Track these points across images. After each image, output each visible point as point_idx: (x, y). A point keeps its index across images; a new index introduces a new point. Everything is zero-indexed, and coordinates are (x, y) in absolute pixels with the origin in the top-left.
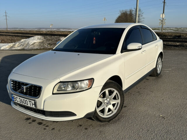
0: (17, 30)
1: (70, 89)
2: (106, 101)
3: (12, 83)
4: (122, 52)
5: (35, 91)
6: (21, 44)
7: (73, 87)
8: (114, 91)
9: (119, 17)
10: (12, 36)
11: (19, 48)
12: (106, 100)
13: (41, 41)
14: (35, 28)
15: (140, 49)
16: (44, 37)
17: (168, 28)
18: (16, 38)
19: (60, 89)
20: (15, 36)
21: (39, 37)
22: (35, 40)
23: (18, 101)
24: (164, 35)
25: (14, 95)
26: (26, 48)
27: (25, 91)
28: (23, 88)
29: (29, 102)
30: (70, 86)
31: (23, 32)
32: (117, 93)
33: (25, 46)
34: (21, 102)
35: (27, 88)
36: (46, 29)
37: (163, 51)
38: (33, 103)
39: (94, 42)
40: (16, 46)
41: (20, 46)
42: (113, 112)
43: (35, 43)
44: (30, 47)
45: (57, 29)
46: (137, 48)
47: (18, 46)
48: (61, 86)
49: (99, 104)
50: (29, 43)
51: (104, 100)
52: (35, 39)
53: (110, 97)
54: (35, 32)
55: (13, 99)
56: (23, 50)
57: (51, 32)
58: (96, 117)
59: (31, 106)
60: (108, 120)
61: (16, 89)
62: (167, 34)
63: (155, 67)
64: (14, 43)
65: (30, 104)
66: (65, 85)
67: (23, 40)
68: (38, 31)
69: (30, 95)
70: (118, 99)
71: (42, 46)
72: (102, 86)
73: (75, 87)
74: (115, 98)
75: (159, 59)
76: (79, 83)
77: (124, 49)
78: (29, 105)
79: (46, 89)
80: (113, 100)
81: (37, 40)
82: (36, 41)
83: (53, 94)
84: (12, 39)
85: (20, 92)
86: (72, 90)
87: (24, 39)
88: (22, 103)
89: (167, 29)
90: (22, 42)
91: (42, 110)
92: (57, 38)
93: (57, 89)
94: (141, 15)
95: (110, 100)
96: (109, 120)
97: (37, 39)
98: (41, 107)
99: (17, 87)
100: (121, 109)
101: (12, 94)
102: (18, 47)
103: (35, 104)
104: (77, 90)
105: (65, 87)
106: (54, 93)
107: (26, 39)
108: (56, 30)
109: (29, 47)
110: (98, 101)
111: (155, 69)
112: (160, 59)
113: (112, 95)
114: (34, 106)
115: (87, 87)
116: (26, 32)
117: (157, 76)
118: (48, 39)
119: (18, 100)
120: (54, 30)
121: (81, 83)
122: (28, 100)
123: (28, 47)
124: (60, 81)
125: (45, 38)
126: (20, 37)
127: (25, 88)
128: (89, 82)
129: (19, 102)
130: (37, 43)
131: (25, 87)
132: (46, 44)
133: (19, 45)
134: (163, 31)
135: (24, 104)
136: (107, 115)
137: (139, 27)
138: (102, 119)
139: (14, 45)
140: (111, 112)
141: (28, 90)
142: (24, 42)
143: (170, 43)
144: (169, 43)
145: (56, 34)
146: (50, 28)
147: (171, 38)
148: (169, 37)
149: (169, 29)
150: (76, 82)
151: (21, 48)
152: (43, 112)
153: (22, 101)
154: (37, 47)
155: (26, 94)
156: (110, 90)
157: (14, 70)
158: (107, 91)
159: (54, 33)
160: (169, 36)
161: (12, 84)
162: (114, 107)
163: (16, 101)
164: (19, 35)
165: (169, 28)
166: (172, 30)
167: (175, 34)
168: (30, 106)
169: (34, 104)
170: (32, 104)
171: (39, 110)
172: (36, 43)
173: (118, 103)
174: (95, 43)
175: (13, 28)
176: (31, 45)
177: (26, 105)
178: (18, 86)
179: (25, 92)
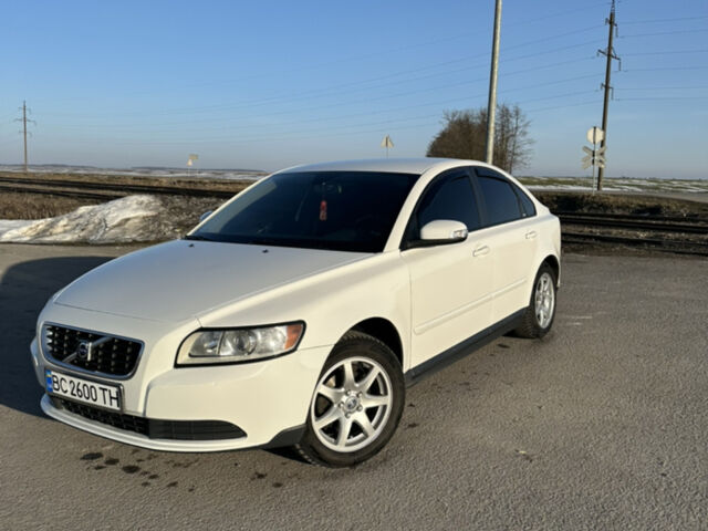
0: (64, 174)
1: (228, 351)
2: (344, 399)
3: (51, 333)
4: (403, 247)
5: (121, 358)
6: (77, 221)
7: (240, 347)
8: (372, 367)
9: (444, 135)
10: (45, 193)
11: (68, 238)
12: (346, 393)
13: (150, 213)
14: (129, 168)
15: (461, 240)
16: (163, 200)
17: (624, 178)
18: (57, 203)
19: (198, 350)
20: (56, 194)
21: (145, 198)
22: (130, 211)
23: (66, 392)
24: (602, 205)
25: (53, 373)
26: (92, 238)
27: (89, 358)
28: (83, 347)
29: (100, 393)
30: (229, 344)
31: (82, 180)
32: (380, 374)
33: (90, 231)
34: (75, 392)
35: (95, 349)
36: (172, 173)
37: (562, 255)
38: (114, 395)
39: (323, 215)
40: (59, 229)
41: (74, 229)
42: (366, 436)
43: (128, 220)
44: (111, 234)
45: (215, 171)
46: (452, 237)
47: (64, 228)
48: (204, 342)
49: (322, 406)
50: (105, 221)
51: (340, 395)
52: (129, 206)
53: (357, 385)
54: (130, 182)
55: (51, 386)
56: (84, 243)
57: (190, 182)
58: (311, 446)
59: (108, 405)
60: (352, 459)
61: (60, 352)
62: (612, 199)
63: (526, 303)
64: (49, 220)
65: (102, 398)
66: (215, 340)
67: (83, 210)
68: (140, 179)
69: (106, 369)
70: (386, 393)
71: (152, 232)
72: (330, 348)
73: (246, 346)
74: (374, 390)
75: (542, 280)
76: (259, 334)
77: (412, 239)
78: (100, 403)
79: (155, 350)
80: (367, 395)
81: (136, 210)
82: (132, 215)
83: (177, 366)
84: (45, 203)
85: (72, 363)
86: (235, 354)
87: (88, 205)
88: (77, 398)
89: (621, 182)
90: (81, 216)
91: (141, 415)
92: (209, 204)
93: (189, 351)
94: (520, 130)
95: (358, 396)
96: (354, 461)
97: (135, 206)
98: (135, 407)
99: (65, 345)
100: (393, 425)
101: (47, 370)
102: (65, 232)
103: (120, 397)
104: (253, 357)
105: (215, 346)
106: (179, 362)
107: (96, 206)
108: (210, 175)
109: (104, 233)
110: (319, 395)
111: (528, 314)
112: (549, 280)
113: (366, 379)
114: (115, 406)
115: (284, 347)
116: (95, 181)
117: (538, 336)
118: (175, 208)
119: (67, 385)
120: (203, 174)
121: (264, 336)
122: (97, 386)
123: (101, 233)
124: (199, 326)
125: (165, 204)
126: (72, 197)
127: (90, 350)
128: (289, 333)
129: (68, 395)
130: (136, 221)
131: (90, 344)
132: (166, 225)
133: (67, 228)
134: (604, 189)
135: (83, 399)
136: (348, 445)
137: (468, 173)
138: (328, 456)
139: (52, 225)
140: (361, 435)
141: (100, 353)
142: (88, 216)
143: (615, 232)
144: (610, 233)
145: (206, 191)
146: (186, 170)
147: (627, 214)
148: (617, 212)
149: (626, 182)
150: (249, 329)
151: (76, 236)
152: (143, 426)
153: (78, 390)
154: (134, 236)
155: (92, 366)
156: (360, 363)
157: (58, 295)
158: (347, 365)
159: (200, 187)
160: (618, 208)
161: (49, 337)
162: (371, 419)
163: (60, 392)
164: (68, 189)
165: (628, 179)
166: (639, 186)
167: (641, 203)
168: (103, 405)
169: (117, 399)
170: (111, 398)
171: (131, 416)
172: (130, 222)
173: (385, 407)
174: (325, 218)
175: (45, 166)
176: (115, 227)
177: (90, 401)
178: (67, 342)
179: (91, 361)
